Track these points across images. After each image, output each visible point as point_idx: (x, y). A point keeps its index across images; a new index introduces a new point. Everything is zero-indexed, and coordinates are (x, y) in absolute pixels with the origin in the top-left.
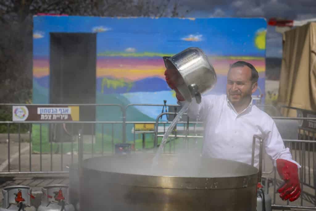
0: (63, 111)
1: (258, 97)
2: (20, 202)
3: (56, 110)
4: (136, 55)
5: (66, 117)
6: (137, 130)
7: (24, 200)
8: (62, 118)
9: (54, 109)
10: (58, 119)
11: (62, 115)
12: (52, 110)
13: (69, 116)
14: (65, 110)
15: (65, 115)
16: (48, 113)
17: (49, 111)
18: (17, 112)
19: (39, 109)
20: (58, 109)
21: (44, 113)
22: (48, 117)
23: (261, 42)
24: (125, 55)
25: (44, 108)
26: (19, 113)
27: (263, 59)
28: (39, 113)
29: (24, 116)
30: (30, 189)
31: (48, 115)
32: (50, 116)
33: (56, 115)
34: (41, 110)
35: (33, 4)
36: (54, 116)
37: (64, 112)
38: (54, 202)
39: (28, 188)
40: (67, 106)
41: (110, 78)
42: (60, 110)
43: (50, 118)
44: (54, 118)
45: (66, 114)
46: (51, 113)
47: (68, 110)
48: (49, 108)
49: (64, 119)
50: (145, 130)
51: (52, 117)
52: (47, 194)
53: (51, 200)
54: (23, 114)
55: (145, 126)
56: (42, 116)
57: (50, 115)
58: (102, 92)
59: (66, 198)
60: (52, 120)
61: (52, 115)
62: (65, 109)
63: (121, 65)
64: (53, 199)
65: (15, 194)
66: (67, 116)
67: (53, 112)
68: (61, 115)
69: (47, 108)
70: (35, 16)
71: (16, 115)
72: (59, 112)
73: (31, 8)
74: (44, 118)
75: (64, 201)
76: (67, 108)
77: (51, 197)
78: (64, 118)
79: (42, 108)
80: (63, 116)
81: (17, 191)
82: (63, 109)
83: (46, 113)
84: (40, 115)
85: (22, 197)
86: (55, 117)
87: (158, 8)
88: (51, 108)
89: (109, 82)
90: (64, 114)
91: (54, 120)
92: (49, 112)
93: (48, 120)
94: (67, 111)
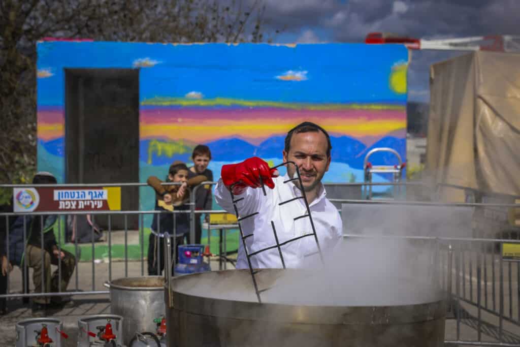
0: (94, 195)
1: (396, 168)
2: (46, 343)
3: (83, 194)
4: (203, 103)
5: (100, 205)
6: (212, 224)
7: (51, 341)
8: (93, 206)
9: (80, 191)
10: (88, 208)
11: (94, 201)
12: (77, 194)
13: (105, 203)
14: (98, 193)
15: (98, 202)
16: (70, 199)
17: (73, 195)
18: (21, 197)
19: (56, 192)
20: (87, 191)
21: (64, 199)
22: (71, 205)
23: (399, 83)
24: (185, 103)
25: (64, 191)
26: (24, 199)
27: (403, 109)
28: (56, 198)
29: (32, 203)
30: (61, 323)
31: (70, 201)
32: (74, 204)
33: (84, 201)
34: (59, 193)
35: (28, 20)
36: (80, 202)
37: (96, 196)
38: (98, 343)
39: (57, 322)
40: (101, 188)
41: (162, 140)
42: (89, 193)
43: (74, 207)
44: (80, 207)
45: (100, 200)
46: (75, 198)
47: (103, 193)
48: (72, 191)
49: (96, 208)
50: (226, 224)
51: (77, 205)
52: (87, 330)
53: (92, 339)
54: (30, 200)
55: (225, 218)
56: (61, 203)
57: (73, 201)
58: (150, 162)
59: (116, 337)
60: (77, 209)
61: (77, 201)
62: (98, 191)
63: (180, 120)
64: (97, 338)
65: (35, 331)
66: (101, 202)
67: (78, 197)
68: (92, 202)
69: (69, 191)
70: (40, 42)
71: (20, 202)
72: (88, 197)
73: (25, 27)
74: (64, 207)
75: (114, 340)
76: (101, 191)
77: (94, 335)
78: (96, 206)
79: (61, 191)
80: (96, 204)
81: (39, 326)
82: (95, 192)
83: (67, 199)
84: (57, 203)
85: (47, 337)
86: (81, 205)
87: (230, 27)
88: (75, 191)
89: (160, 146)
90: (97, 200)
91: (81, 209)
92: (71, 197)
93: (70, 210)
94: (101, 195)
